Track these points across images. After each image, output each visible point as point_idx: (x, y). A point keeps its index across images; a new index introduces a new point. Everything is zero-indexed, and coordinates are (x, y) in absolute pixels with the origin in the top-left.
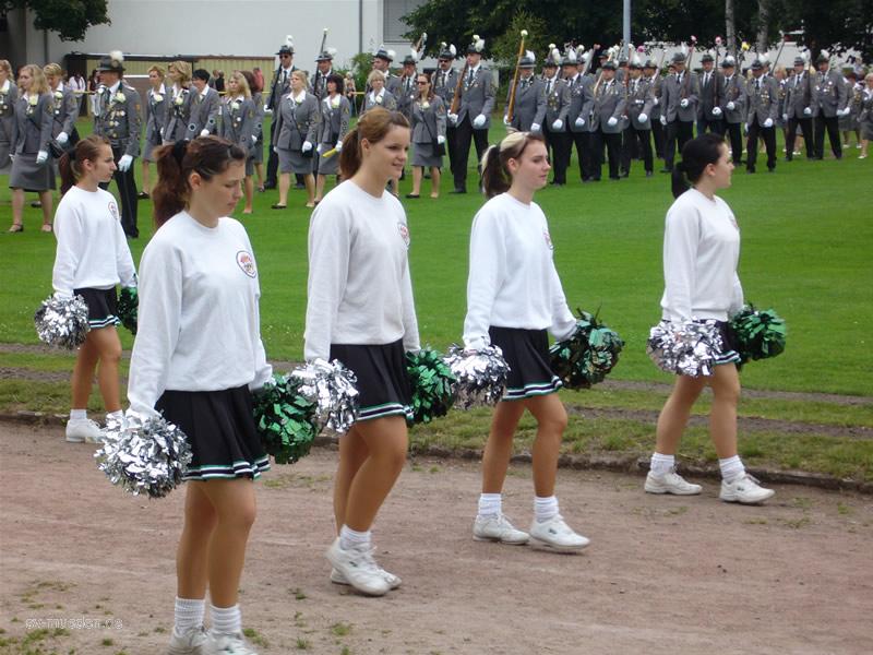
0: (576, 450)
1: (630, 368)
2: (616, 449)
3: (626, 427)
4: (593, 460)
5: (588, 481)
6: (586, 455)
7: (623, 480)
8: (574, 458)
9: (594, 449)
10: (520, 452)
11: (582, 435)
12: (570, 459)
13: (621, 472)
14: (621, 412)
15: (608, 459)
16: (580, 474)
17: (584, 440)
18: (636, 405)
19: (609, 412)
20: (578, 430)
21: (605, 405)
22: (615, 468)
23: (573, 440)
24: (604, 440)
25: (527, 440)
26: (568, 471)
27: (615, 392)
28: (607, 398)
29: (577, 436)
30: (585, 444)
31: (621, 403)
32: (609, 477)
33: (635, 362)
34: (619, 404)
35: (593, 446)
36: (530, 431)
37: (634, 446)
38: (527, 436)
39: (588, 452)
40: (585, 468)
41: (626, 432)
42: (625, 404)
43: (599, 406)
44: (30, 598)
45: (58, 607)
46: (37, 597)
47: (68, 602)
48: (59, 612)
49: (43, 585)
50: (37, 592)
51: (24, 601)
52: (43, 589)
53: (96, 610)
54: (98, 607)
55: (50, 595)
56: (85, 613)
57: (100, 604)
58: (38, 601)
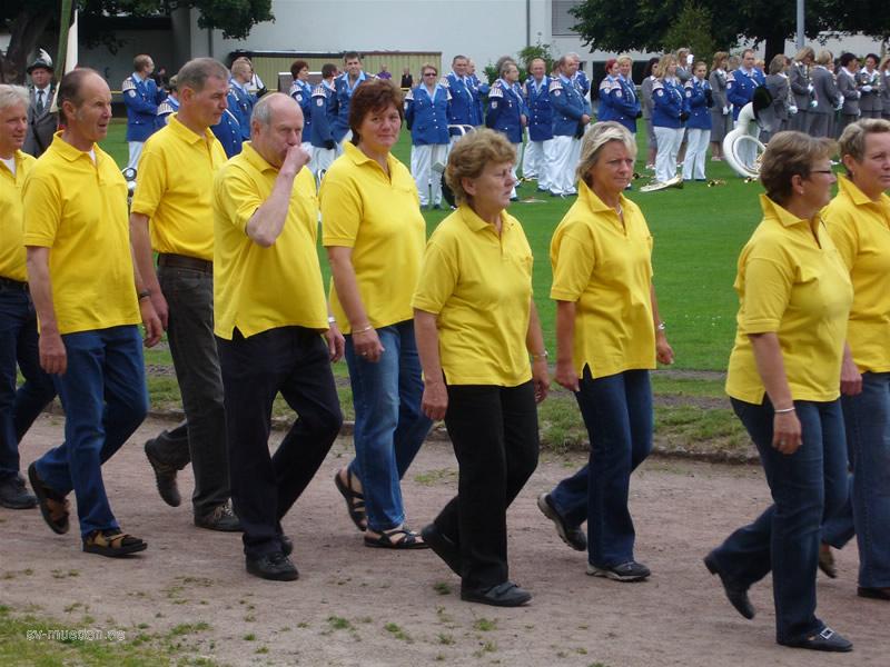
0: (732, 445)
4: (748, 454)
5: (744, 476)
6: (743, 450)
8: (730, 453)
10: (674, 447)
11: (737, 429)
12: (725, 454)
16: (734, 470)
17: (739, 434)
20: (733, 425)
23: (729, 434)
25: (682, 435)
26: (723, 467)
29: (733, 430)
30: (740, 439)
36: (685, 426)
38: (682, 431)
39: (744, 447)
40: (742, 463)
44: (175, 594)
45: (203, 603)
46: (182, 592)
47: (213, 598)
48: (202, 607)
49: (188, 580)
50: (182, 588)
51: (170, 596)
52: (187, 585)
53: (240, 606)
54: (242, 603)
55: (196, 591)
56: (229, 608)
57: (244, 599)
58: (182, 596)
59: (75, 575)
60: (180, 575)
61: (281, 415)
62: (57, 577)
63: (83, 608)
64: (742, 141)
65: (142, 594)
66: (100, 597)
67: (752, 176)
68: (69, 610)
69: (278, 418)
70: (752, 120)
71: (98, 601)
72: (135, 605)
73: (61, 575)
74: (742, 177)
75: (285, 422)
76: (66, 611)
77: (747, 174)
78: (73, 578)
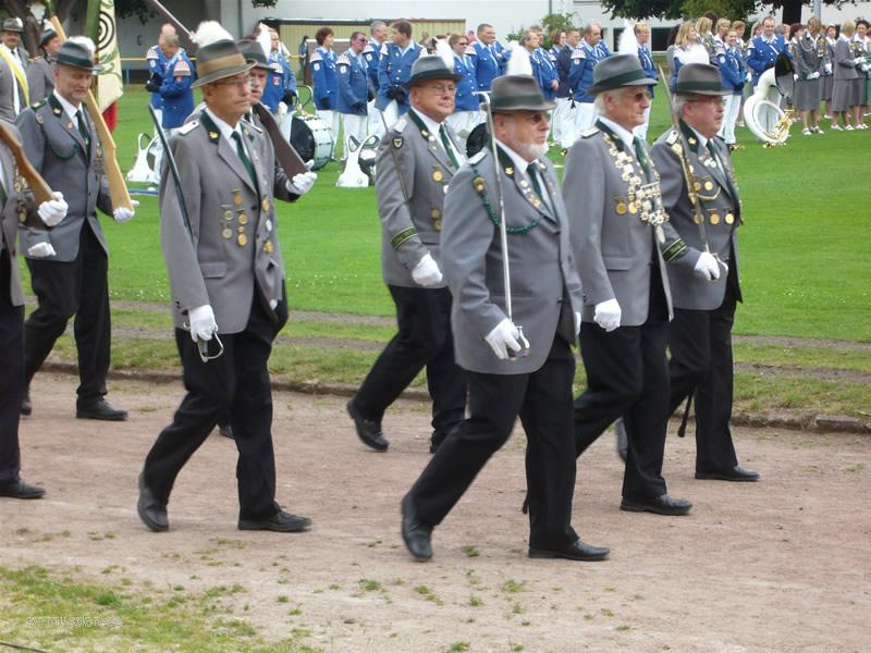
0: (754, 408)
1: (810, 325)
2: (795, 407)
3: (804, 385)
4: (771, 418)
5: (764, 438)
6: (764, 413)
7: (800, 437)
8: (752, 416)
9: (772, 407)
11: (760, 393)
12: (748, 417)
13: (800, 429)
14: (800, 369)
15: (785, 417)
16: (757, 432)
17: (762, 398)
18: (816, 362)
19: (788, 369)
20: (756, 388)
21: (785, 362)
22: (792, 426)
23: (752, 397)
24: (782, 397)
26: (746, 430)
27: (795, 350)
28: (785, 356)
29: (755, 394)
30: (763, 402)
31: (800, 361)
32: (787, 435)
33: (816, 320)
34: (799, 361)
35: (771, 403)
37: (812, 403)
39: (766, 410)
40: (763, 426)
41: (804, 390)
42: (805, 362)
43: (778, 364)
44: (209, 556)
45: (237, 565)
46: (216, 554)
47: (247, 559)
48: (236, 568)
49: (221, 542)
50: (216, 551)
51: (204, 558)
52: (222, 547)
53: (272, 569)
54: (275, 565)
55: (229, 553)
56: (262, 570)
57: (278, 561)
58: (216, 558)
59: (111, 537)
60: (214, 537)
61: (312, 378)
62: (95, 539)
63: (119, 570)
64: (762, 106)
65: (177, 556)
66: (134, 559)
67: (771, 140)
68: (107, 572)
69: (309, 382)
70: (772, 86)
71: (134, 563)
72: (171, 567)
73: (97, 536)
74: (761, 142)
75: (316, 386)
76: (104, 572)
77: (766, 138)
78: (109, 540)
